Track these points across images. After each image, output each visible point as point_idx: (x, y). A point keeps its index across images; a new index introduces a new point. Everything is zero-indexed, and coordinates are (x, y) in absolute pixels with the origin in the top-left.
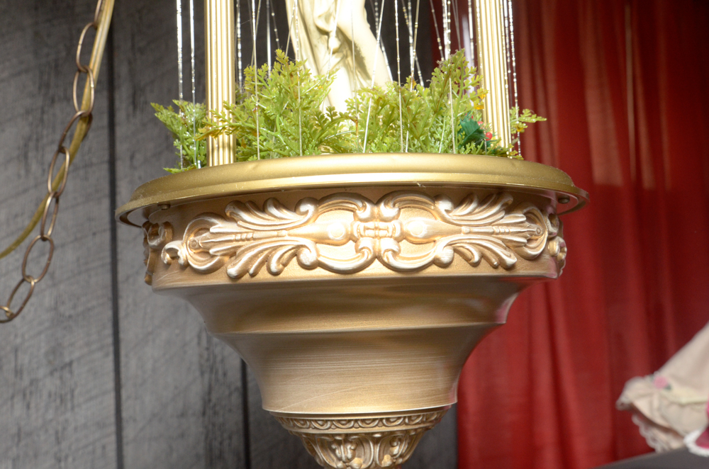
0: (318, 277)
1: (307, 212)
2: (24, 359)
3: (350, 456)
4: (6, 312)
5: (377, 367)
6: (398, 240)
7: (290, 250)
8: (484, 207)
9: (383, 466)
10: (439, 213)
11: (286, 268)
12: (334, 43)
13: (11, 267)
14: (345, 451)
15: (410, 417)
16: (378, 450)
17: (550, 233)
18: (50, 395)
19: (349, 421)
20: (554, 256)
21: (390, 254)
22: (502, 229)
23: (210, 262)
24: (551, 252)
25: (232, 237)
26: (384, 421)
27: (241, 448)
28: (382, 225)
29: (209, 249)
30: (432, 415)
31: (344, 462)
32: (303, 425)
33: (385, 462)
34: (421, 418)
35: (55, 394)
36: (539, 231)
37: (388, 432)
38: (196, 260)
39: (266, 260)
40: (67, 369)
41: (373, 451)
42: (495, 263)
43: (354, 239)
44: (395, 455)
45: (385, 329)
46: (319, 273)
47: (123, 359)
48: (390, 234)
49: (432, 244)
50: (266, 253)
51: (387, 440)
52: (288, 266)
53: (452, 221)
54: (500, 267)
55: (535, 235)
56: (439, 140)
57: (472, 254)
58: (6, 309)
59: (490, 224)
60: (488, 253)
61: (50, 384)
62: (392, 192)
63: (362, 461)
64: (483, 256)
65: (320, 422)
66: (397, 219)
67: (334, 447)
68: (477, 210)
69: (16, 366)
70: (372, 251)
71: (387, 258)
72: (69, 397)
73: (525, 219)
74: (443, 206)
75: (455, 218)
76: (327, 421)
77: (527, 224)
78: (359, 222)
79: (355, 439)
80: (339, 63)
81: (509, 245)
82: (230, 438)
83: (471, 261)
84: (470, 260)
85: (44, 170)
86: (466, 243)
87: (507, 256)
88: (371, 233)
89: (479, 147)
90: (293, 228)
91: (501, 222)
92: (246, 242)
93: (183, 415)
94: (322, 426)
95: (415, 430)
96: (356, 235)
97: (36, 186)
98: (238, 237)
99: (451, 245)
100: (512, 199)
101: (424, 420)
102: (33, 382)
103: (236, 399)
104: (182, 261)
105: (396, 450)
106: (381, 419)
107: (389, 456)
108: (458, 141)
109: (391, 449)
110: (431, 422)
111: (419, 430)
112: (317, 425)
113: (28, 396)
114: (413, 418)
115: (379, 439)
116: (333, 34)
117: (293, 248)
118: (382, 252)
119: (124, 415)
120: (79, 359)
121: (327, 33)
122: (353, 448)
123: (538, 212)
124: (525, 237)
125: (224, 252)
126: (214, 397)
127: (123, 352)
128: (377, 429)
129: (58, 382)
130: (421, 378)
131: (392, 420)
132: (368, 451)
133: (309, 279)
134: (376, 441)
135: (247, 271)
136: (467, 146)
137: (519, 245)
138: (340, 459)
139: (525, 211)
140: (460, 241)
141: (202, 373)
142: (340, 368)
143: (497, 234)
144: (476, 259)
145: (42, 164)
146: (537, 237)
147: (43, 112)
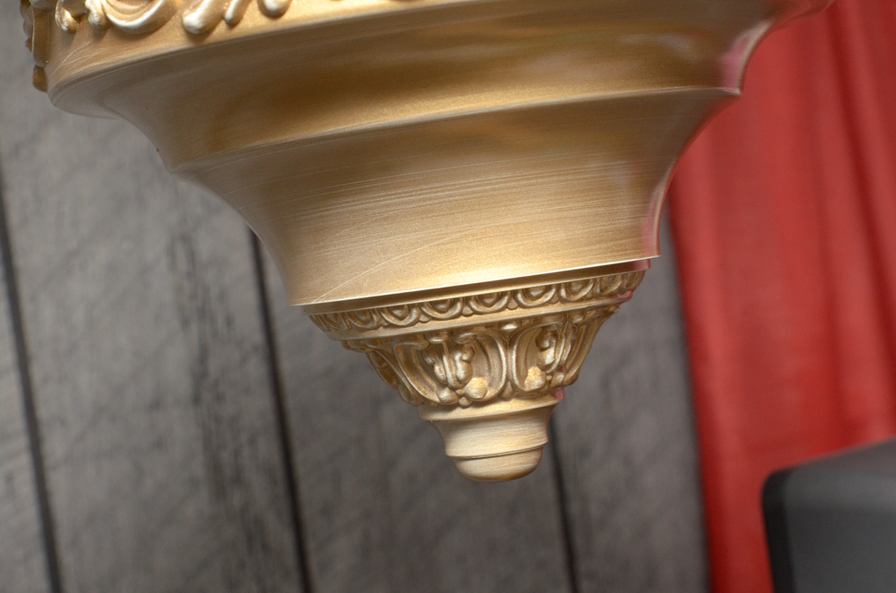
0: (359, 10)
3: (461, 374)
5: (494, 190)
9: (527, 389)
14: (452, 367)
15: (568, 286)
16: (514, 357)
19: (453, 303)
23: (149, 9)
26: (519, 296)
27: (276, 460)
30: (613, 280)
31: (453, 389)
32: (365, 323)
33: (530, 384)
34: (590, 287)
37: (529, 318)
38: (122, 12)
41: (507, 360)
44: (549, 366)
45: (501, 108)
47: (27, 307)
51: (531, 336)
63: (486, 383)
65: (397, 312)
67: (429, 360)
76: (411, 307)
79: (467, 338)
82: (252, 442)
93: (156, 405)
94: (401, 319)
95: (583, 312)
101: (598, 291)
103: (256, 369)
104: (95, 18)
105: (549, 356)
106: (514, 294)
107: (537, 370)
109: (539, 354)
110: (611, 295)
111: (591, 314)
112: (391, 320)
114: (575, 288)
115: (513, 335)
119: (43, 413)
122: (465, 357)
126: (214, 366)
127: (25, 292)
128: (507, 314)
130: (584, 208)
131: (534, 294)
132: (494, 361)
133: (341, 17)
134: (510, 341)
135: (222, 17)
138: (443, 384)
141: (185, 323)
142: (424, 200)
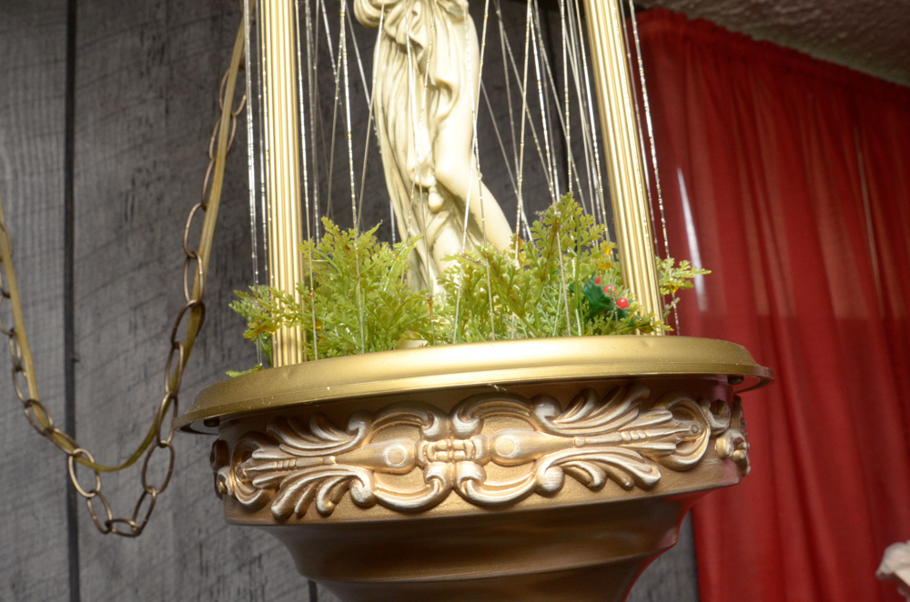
0: (378, 517)
1: (355, 432)
2: (209, 555)
4: (133, 526)
6: (481, 463)
7: (339, 482)
8: (605, 407)
10: (538, 421)
11: (338, 507)
12: (435, 200)
13: (192, 460)
17: (713, 430)
18: (239, 592)
20: (724, 458)
21: (469, 483)
22: (634, 435)
23: (254, 496)
24: (720, 454)
25: (275, 465)
28: (458, 443)
29: (253, 478)
35: (245, 590)
36: (695, 429)
38: (243, 492)
39: (312, 497)
40: (257, 563)
42: (628, 484)
43: (420, 464)
46: (377, 513)
48: (468, 457)
49: (531, 465)
50: (311, 486)
52: (341, 504)
53: (557, 431)
54: (636, 488)
55: (690, 436)
56: (554, 314)
57: (590, 474)
58: (132, 523)
59: (616, 429)
60: (615, 471)
61: (238, 581)
62: (468, 398)
64: (609, 476)
66: (479, 433)
68: (595, 413)
69: (201, 563)
70: (444, 481)
71: (466, 490)
72: (259, 593)
73: (670, 416)
74: (543, 411)
75: (561, 426)
77: (676, 422)
78: (426, 442)
80: (444, 223)
81: (647, 456)
83: (590, 485)
84: (589, 483)
85: (223, 356)
86: (580, 460)
87: (645, 472)
88: (443, 454)
89: (609, 319)
90: (342, 452)
91: (632, 425)
92: (289, 472)
96: (422, 459)
97: (216, 373)
98: (281, 465)
99: (558, 465)
100: (649, 392)
102: (220, 579)
104: (229, 493)
108: (584, 313)
113: (215, 594)
116: (433, 190)
117: (342, 480)
118: (458, 482)
120: (268, 552)
121: (426, 190)
123: (692, 404)
124: (673, 441)
125: (267, 485)
129: (247, 578)
133: (367, 520)
135: (292, 510)
136: (595, 318)
137: (663, 453)
139: (670, 405)
140: (570, 458)
143: (627, 442)
144: (597, 480)
145: (222, 349)
146: (694, 438)
147: (221, 296)
